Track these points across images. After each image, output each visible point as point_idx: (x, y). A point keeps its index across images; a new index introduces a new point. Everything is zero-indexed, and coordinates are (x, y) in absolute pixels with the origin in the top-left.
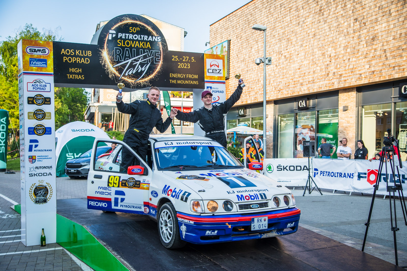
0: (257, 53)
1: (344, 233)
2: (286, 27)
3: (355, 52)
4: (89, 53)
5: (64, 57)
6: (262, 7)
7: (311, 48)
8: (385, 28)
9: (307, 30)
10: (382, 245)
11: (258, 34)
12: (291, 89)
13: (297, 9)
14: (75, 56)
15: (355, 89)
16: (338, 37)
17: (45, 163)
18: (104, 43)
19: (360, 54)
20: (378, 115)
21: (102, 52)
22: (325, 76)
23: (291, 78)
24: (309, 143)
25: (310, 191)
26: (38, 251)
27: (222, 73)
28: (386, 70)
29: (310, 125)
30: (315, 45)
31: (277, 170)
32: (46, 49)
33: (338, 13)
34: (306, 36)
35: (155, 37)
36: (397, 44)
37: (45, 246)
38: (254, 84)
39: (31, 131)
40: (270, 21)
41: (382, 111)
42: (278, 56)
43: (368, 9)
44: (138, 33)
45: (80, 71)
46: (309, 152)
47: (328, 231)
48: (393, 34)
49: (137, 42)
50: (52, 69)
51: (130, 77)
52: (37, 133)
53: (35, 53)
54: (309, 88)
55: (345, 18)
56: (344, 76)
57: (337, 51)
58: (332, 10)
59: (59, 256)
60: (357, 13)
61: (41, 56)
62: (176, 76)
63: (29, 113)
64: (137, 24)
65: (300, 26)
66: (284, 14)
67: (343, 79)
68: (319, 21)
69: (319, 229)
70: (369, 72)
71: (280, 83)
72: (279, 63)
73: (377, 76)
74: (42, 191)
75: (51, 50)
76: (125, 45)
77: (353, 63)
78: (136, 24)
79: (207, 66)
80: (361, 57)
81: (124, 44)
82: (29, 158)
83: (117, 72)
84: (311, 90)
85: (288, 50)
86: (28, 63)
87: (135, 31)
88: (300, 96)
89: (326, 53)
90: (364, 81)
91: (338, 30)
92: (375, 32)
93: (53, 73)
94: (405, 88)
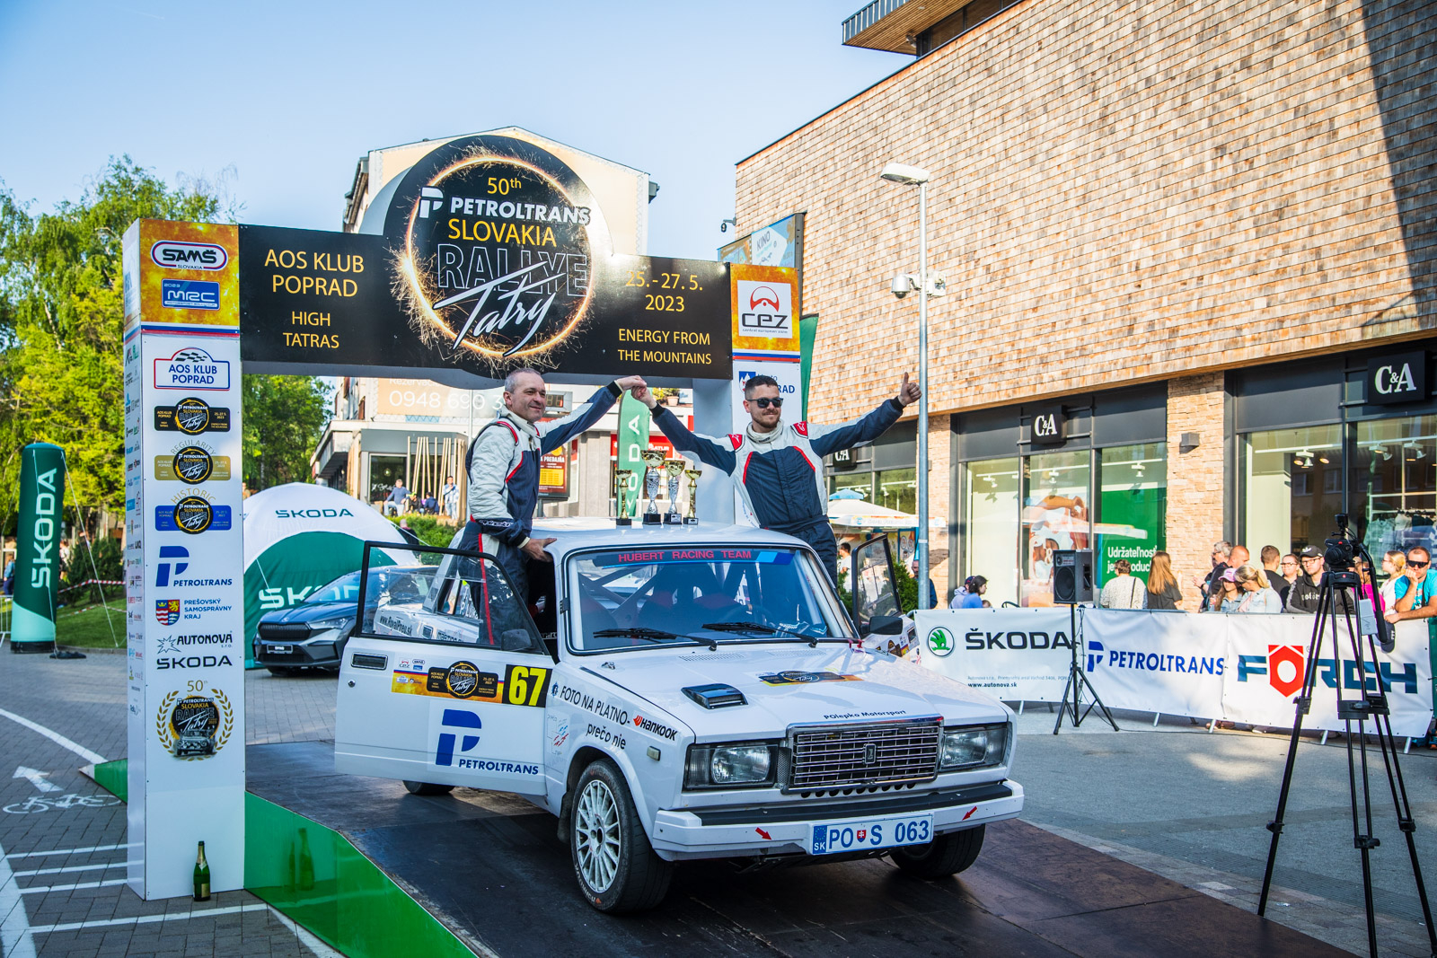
0: (895, 256)
1: (1199, 856)
2: (989, 171)
3: (1220, 253)
4: (355, 263)
5: (275, 277)
6: (910, 105)
7: (1073, 241)
8: (1318, 177)
9: (1060, 179)
10: (1324, 896)
11: (897, 193)
12: (1008, 376)
14: (310, 272)
15: (1219, 377)
17: (209, 623)
18: (405, 229)
19: (1236, 260)
20: (1298, 463)
21: (399, 258)
22: (1121, 335)
23: (1007, 339)
24: (1072, 558)
25: (1076, 717)
26: (185, 915)
27: (790, 329)
28: (1324, 316)
29: (1071, 497)
30: (1089, 227)
31: (968, 648)
32: (215, 250)
33: (1161, 126)
34: (1056, 199)
35: (572, 210)
36: (1356, 230)
37: (208, 899)
38: (885, 360)
39: (165, 519)
40: (938, 149)
41: (1309, 451)
42: (963, 266)
43: (1260, 114)
44: (514, 196)
45: (325, 322)
46: (1072, 586)
47: (1144, 849)
48: (1343, 197)
49: (512, 226)
50: (235, 315)
51: (489, 342)
52: (185, 524)
53: (182, 263)
54: (1067, 373)
55: (1185, 144)
56: (1185, 333)
57: (1158, 251)
58: (1144, 116)
59: (258, 932)
60: (1225, 127)
61: (199, 274)
62: (640, 338)
63: (158, 458)
64: (512, 166)
65: (1036, 168)
66: (984, 127)
67: (1179, 343)
68: (1098, 154)
69: (1112, 843)
70: (1268, 321)
71: (973, 357)
72: (969, 290)
73: (1292, 335)
74: (199, 715)
75: (231, 253)
76: (473, 236)
77: (1213, 291)
78: (510, 167)
79: (741, 305)
80: (1239, 273)
81: (470, 233)
82: (158, 608)
83: (448, 325)
84: (1074, 380)
85: (997, 248)
86: (159, 296)
87: (504, 191)
88: (1037, 399)
89: (1124, 258)
90: (1250, 352)
91: (1162, 182)
92: (1287, 191)
93: (237, 328)
94: (1386, 376)
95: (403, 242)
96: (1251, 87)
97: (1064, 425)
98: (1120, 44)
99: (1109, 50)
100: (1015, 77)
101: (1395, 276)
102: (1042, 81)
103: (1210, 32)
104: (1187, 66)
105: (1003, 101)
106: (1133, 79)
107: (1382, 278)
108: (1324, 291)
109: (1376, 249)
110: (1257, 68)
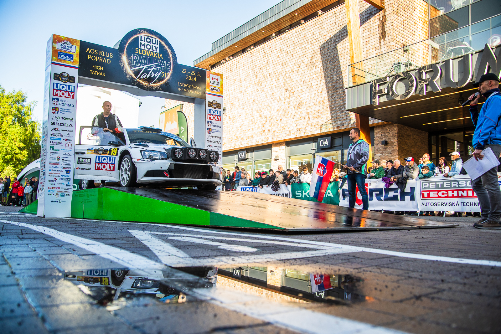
3: (286, 113)
4: (110, 55)
5: (89, 55)
7: (250, 111)
8: (308, 96)
9: (248, 96)
12: (233, 143)
13: (240, 81)
14: (99, 56)
15: (284, 143)
16: (272, 102)
18: (124, 48)
19: (289, 115)
21: (122, 56)
22: (262, 133)
23: (233, 134)
28: (309, 128)
30: (255, 107)
33: (272, 84)
34: (247, 101)
36: (317, 108)
43: (295, 82)
45: (101, 69)
48: (314, 101)
50: (77, 63)
51: (144, 81)
54: (248, 142)
55: (278, 89)
56: (277, 132)
57: (271, 113)
58: (268, 82)
60: (287, 85)
65: (242, 94)
66: (230, 84)
67: (276, 134)
68: (257, 91)
70: (296, 129)
73: (302, 132)
77: (284, 122)
80: (290, 118)
84: (250, 144)
85: (232, 113)
88: (240, 149)
89: (263, 115)
90: (292, 136)
91: (272, 97)
92: (301, 99)
93: (78, 66)
94: (322, 142)
95: (123, 52)
96: (293, 76)
97: (246, 154)
98: (263, 66)
99: (261, 67)
100: (237, 73)
101: (325, 119)
102: (245, 73)
103: (284, 64)
104: (279, 71)
105: (234, 78)
106: (266, 74)
107: (322, 119)
108: (309, 122)
109: (321, 113)
110: (295, 72)
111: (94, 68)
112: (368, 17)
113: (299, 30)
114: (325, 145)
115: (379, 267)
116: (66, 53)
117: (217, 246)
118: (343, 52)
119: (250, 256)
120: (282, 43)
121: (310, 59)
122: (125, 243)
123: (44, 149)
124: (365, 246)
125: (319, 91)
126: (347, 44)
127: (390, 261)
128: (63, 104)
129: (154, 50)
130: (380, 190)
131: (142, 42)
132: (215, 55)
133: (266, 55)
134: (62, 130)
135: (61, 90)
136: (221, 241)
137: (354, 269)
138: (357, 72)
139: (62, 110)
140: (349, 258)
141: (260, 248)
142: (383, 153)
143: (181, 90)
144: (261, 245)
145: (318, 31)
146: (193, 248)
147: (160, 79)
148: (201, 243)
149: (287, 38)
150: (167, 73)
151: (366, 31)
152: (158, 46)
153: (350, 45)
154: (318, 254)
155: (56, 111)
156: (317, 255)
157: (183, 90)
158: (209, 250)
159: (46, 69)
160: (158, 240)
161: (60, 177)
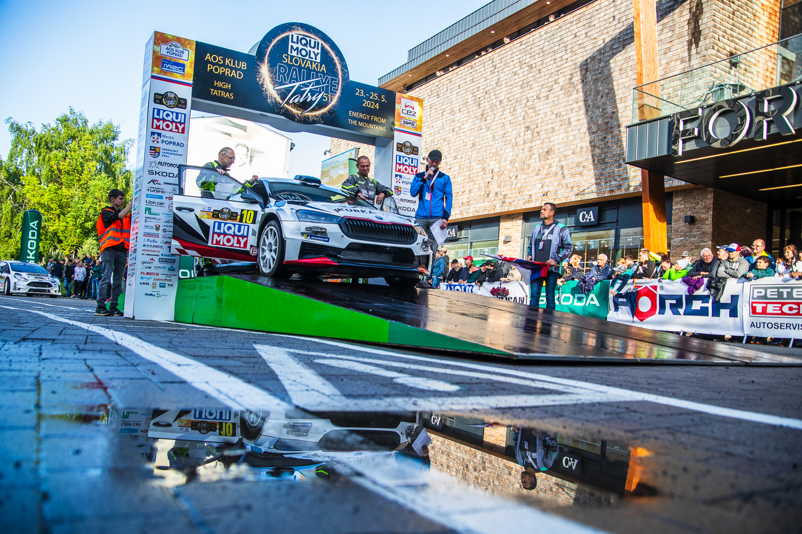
3: (525, 166)
4: (243, 65)
5: (209, 65)
7: (468, 161)
8: (563, 139)
9: (463, 137)
13: (452, 112)
14: (224, 65)
15: (521, 215)
16: (504, 148)
18: (265, 55)
19: (531, 169)
21: (261, 66)
22: (484, 197)
30: (474, 156)
33: (504, 119)
34: (462, 145)
36: (577, 160)
43: (543, 115)
45: (228, 87)
48: (572, 147)
50: (191, 77)
55: (513, 126)
56: (510, 196)
57: (501, 166)
58: (498, 115)
60: (529, 120)
65: (455, 133)
66: (435, 117)
67: (507, 200)
68: (480, 128)
70: (541, 193)
73: (550, 198)
77: (522, 181)
80: (531, 174)
84: (465, 214)
89: (487, 168)
90: (534, 205)
91: (504, 140)
92: (551, 144)
93: (192, 83)
94: (584, 215)
95: (264, 60)
96: (540, 105)
97: (458, 233)
98: (491, 88)
99: (487, 89)
100: (448, 98)
101: (590, 177)
102: (459, 100)
103: (525, 85)
104: (516, 97)
105: (443, 107)
106: (495, 101)
107: (585, 178)
108: (563, 182)
109: (584, 167)
110: (542, 99)
111: (217, 85)
112: (670, 7)
113: (553, 29)
114: (588, 221)
115: (672, 431)
116: (174, 61)
117: (392, 378)
118: (624, 67)
119: (445, 399)
120: (522, 51)
121: (568, 77)
122: (241, 366)
123: (136, 212)
124: (649, 391)
125: (582, 131)
126: (631, 54)
127: (692, 420)
128: (167, 142)
129: (312, 58)
130: (679, 299)
131: (293, 44)
132: (414, 69)
133: (496, 70)
134: (165, 183)
135: (164, 120)
136: (401, 371)
137: (627, 431)
138: (647, 100)
139: (166, 151)
140: (618, 410)
141: (466, 386)
142: (685, 236)
143: (355, 122)
144: (468, 381)
145: (584, 32)
146: (351, 380)
147: (321, 105)
148: (366, 371)
149: (532, 43)
150: (331, 95)
151: (666, 30)
152: (319, 51)
153: (637, 55)
154: (564, 400)
155: (156, 152)
156: (562, 403)
157: (358, 124)
158: (378, 385)
159: (144, 86)
160: (296, 363)
161: (158, 257)
